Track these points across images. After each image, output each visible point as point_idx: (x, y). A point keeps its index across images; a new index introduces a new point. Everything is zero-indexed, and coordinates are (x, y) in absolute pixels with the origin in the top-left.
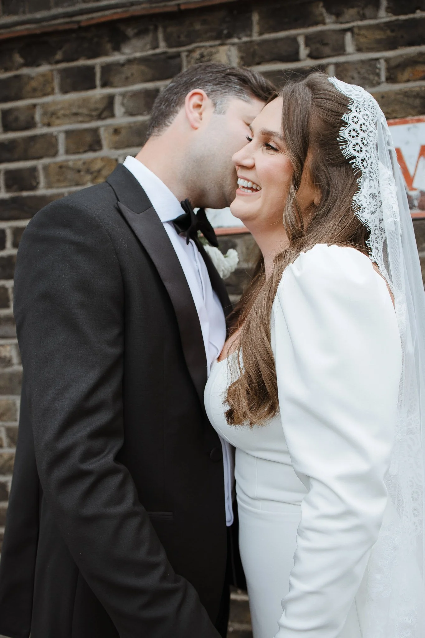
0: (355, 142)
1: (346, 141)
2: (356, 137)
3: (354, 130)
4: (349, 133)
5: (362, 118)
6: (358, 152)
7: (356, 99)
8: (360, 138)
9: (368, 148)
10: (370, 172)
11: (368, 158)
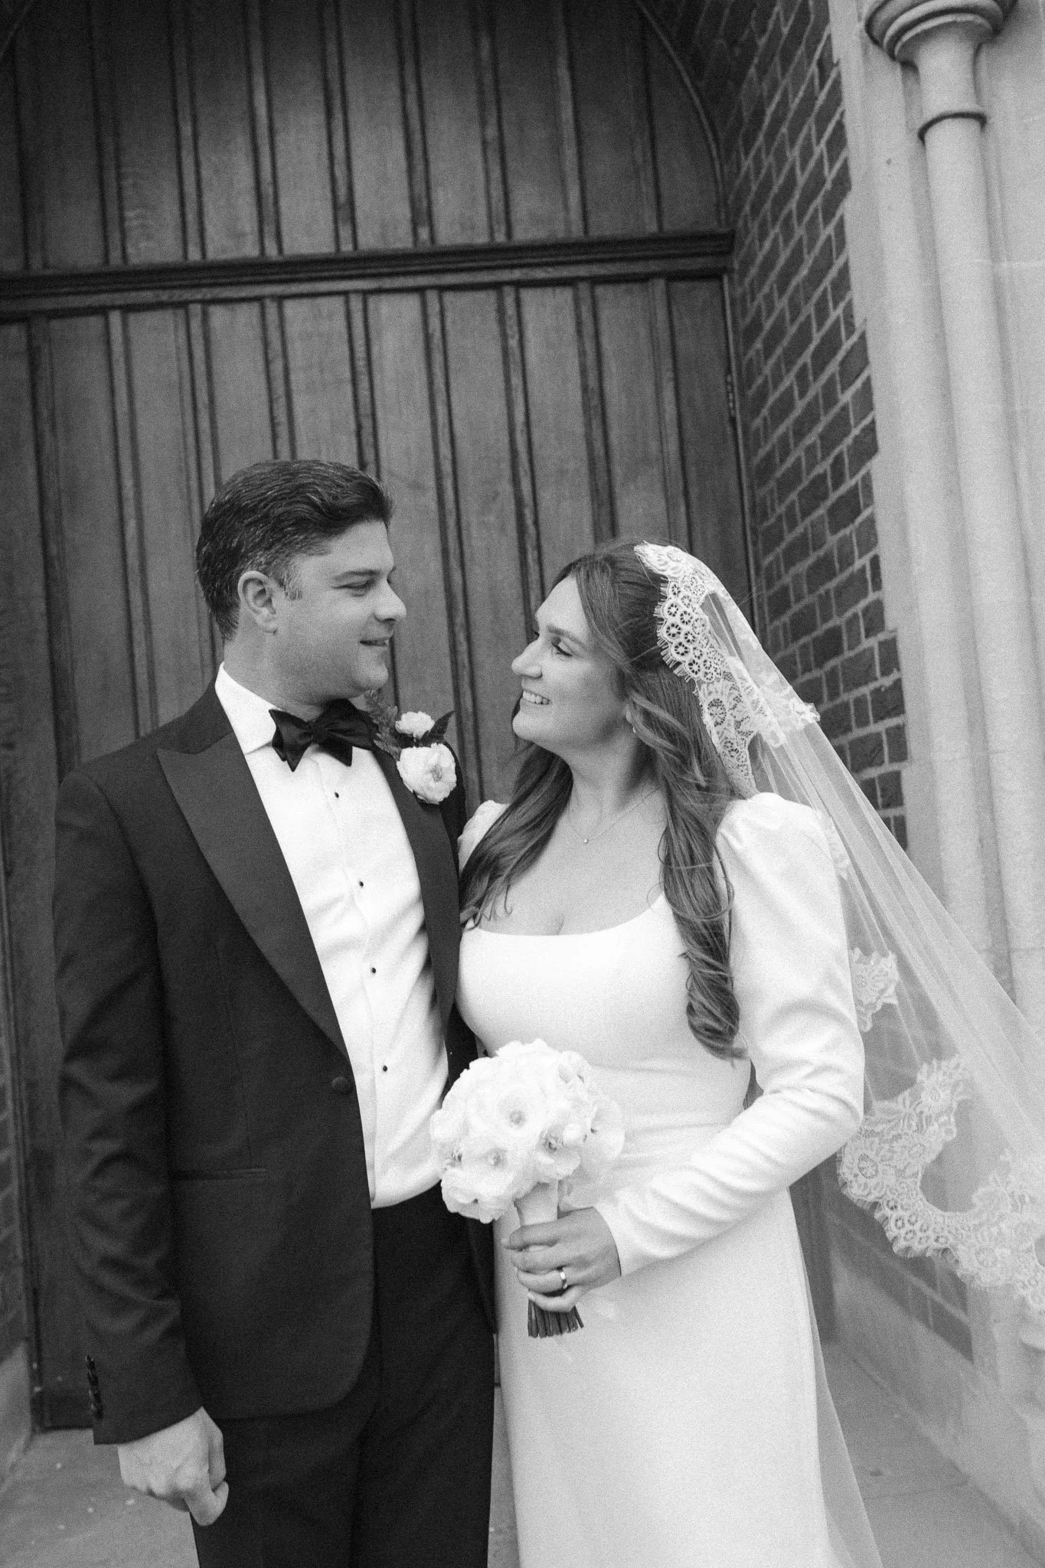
0: (677, 642)
1: (667, 644)
2: (677, 635)
3: (673, 625)
4: (667, 632)
5: (682, 605)
6: (683, 654)
7: (672, 575)
8: (682, 635)
9: (696, 644)
10: (706, 673)
11: (699, 658)
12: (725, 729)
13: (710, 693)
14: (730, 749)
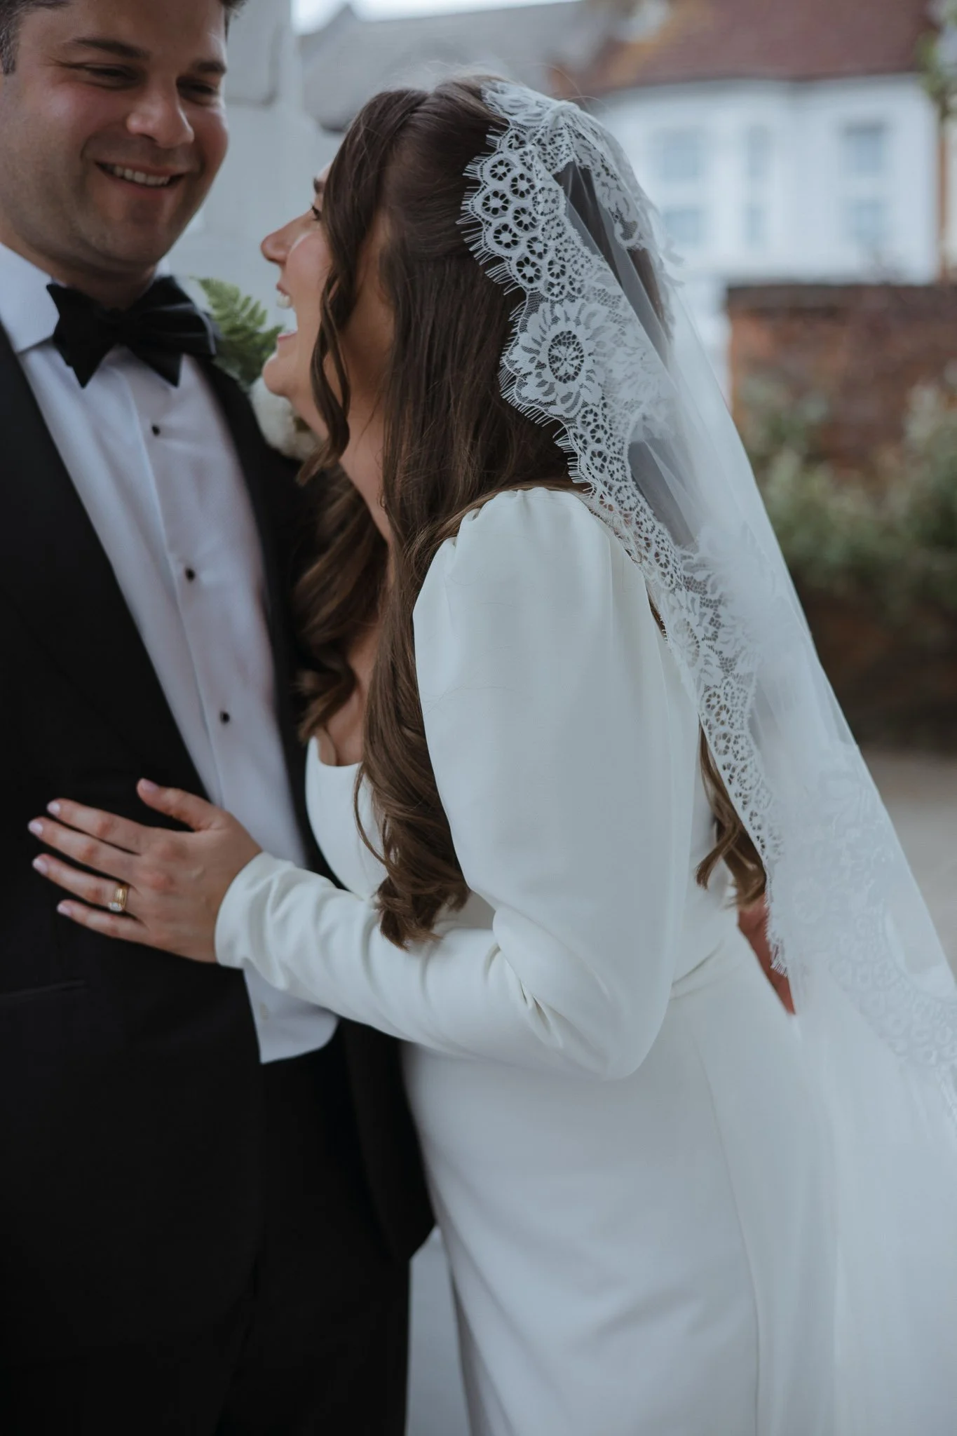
0: (500, 224)
1: (479, 224)
2: (501, 211)
3: (496, 194)
4: (484, 204)
5: (516, 165)
6: (508, 246)
9: (537, 233)
10: (552, 285)
11: (540, 256)
12: (581, 386)
13: (555, 320)
14: (592, 427)
